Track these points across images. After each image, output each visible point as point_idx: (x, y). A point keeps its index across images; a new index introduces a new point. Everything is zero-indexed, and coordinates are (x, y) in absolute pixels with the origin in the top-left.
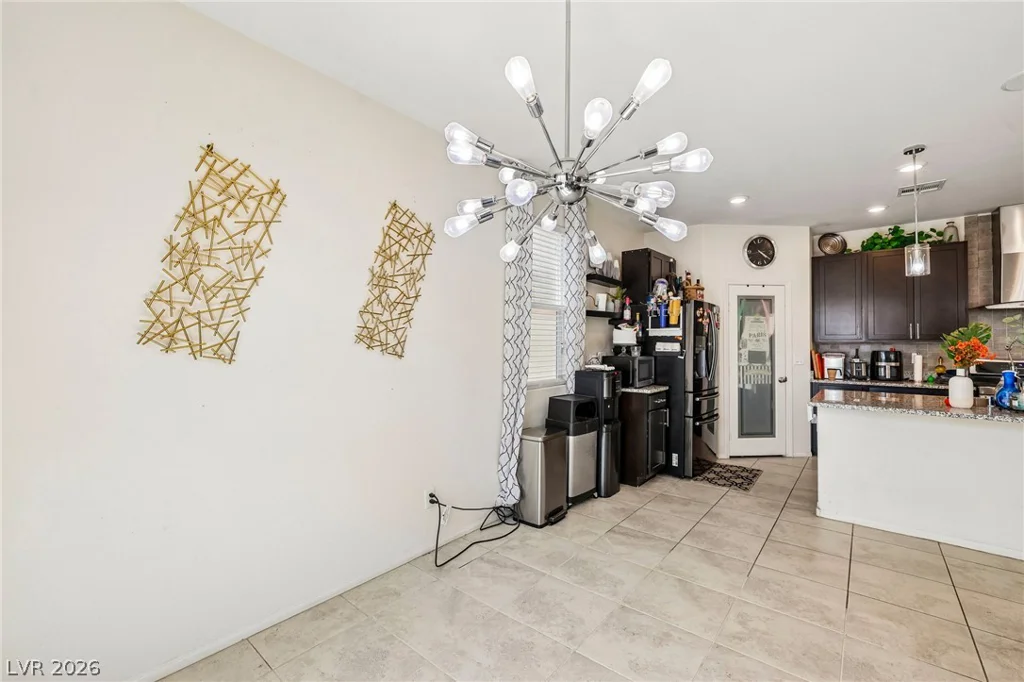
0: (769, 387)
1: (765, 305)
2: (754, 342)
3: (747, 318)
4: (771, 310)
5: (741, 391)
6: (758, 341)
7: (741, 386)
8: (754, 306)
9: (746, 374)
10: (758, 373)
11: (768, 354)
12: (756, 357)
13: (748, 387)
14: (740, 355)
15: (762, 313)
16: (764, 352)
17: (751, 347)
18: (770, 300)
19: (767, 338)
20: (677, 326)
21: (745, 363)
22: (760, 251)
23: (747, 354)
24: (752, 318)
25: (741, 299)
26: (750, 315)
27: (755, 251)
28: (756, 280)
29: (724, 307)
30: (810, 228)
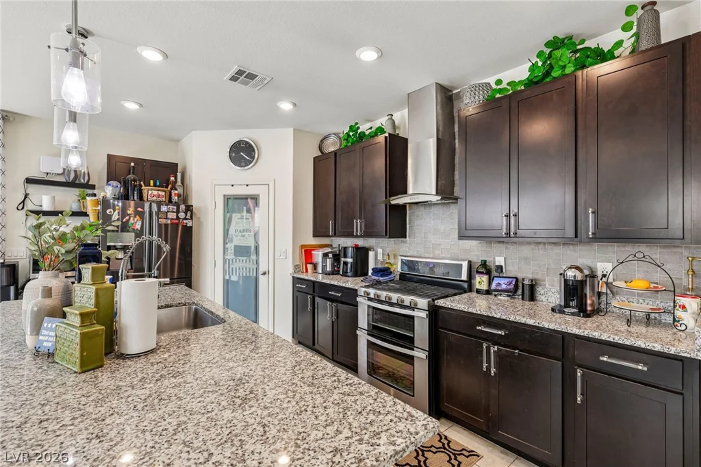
0: (254, 279)
1: (250, 203)
2: (240, 237)
3: (234, 215)
4: (257, 204)
5: (227, 283)
6: (243, 236)
7: (227, 277)
8: (240, 203)
9: (231, 266)
10: (242, 266)
11: (253, 248)
12: (242, 251)
13: (234, 278)
14: (225, 250)
16: (250, 247)
17: (237, 241)
18: (255, 198)
19: (252, 234)
21: (230, 256)
22: (243, 153)
23: (233, 248)
24: (239, 215)
25: (227, 199)
26: (237, 213)
27: (237, 152)
28: (241, 180)
29: (210, 206)
30: (294, 130)
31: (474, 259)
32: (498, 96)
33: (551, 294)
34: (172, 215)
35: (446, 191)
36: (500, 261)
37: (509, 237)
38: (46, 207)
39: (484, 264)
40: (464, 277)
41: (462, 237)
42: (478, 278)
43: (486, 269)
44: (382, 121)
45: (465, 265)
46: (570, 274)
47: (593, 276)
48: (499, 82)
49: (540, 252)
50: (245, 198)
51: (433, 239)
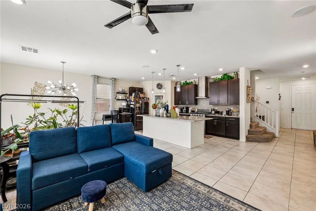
1: (161, 97)
4: (162, 97)
15: (161, 99)
18: (162, 96)
20: (133, 102)
22: (160, 86)
25: (156, 96)
26: (158, 99)
27: (158, 86)
28: (159, 92)
29: (152, 98)
30: (171, 81)
31: (212, 108)
32: (216, 81)
33: (224, 113)
34: (146, 100)
35: (207, 96)
36: (216, 108)
37: (218, 104)
38: (120, 98)
39: (214, 109)
40: (210, 112)
41: (210, 104)
42: (213, 111)
43: (214, 110)
44: (192, 80)
45: (210, 109)
46: (227, 110)
47: (231, 110)
48: (216, 78)
49: (223, 107)
50: (159, 96)
51: (203, 105)
